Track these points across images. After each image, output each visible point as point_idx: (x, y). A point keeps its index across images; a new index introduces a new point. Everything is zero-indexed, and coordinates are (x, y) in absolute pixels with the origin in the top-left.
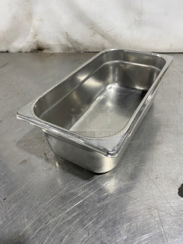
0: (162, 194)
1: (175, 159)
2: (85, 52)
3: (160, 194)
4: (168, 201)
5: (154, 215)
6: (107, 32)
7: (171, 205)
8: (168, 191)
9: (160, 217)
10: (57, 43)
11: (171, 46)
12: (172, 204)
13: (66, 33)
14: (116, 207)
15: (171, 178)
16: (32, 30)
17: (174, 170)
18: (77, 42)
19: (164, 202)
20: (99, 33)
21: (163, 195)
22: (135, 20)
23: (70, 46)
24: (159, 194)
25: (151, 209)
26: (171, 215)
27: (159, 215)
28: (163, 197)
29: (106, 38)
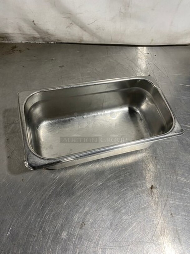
2: (57, 43)
6: (88, 24)
10: (17, 31)
11: (152, 40)
13: (33, 20)
18: (47, 33)
20: (77, 24)
22: (121, 12)
23: (37, 35)
29: (85, 31)
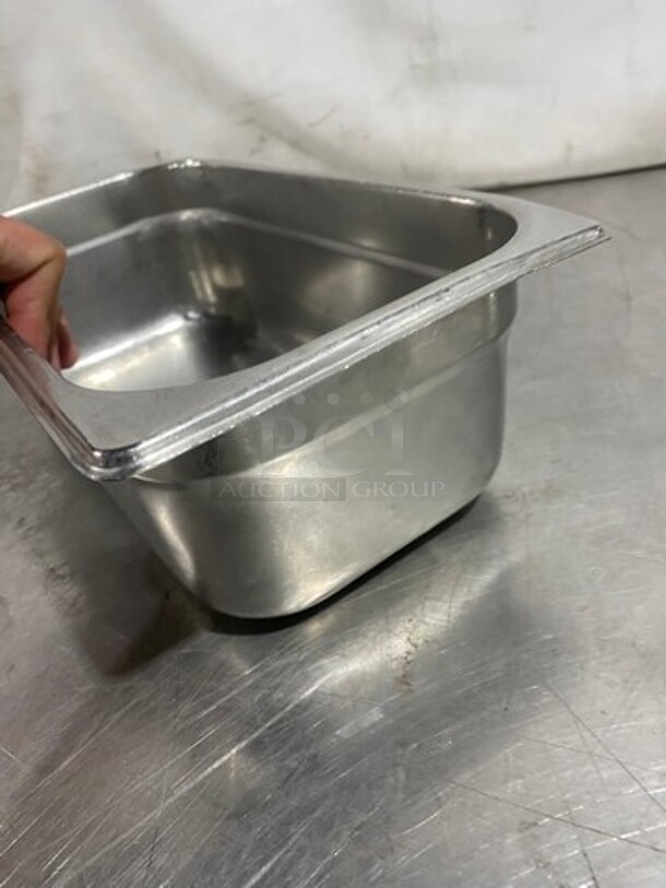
0: (593, 735)
1: (639, 553)
3: (582, 737)
4: (630, 768)
5: (555, 859)
7: (651, 793)
8: (623, 713)
9: (591, 870)
12: (654, 783)
14: (336, 837)
15: (634, 645)
16: (26, 162)
17: (641, 607)
19: (605, 775)
20: (278, 136)
21: (599, 741)
22: (413, 67)
24: (578, 736)
25: (536, 824)
26: (657, 850)
27: (585, 855)
28: (599, 750)
